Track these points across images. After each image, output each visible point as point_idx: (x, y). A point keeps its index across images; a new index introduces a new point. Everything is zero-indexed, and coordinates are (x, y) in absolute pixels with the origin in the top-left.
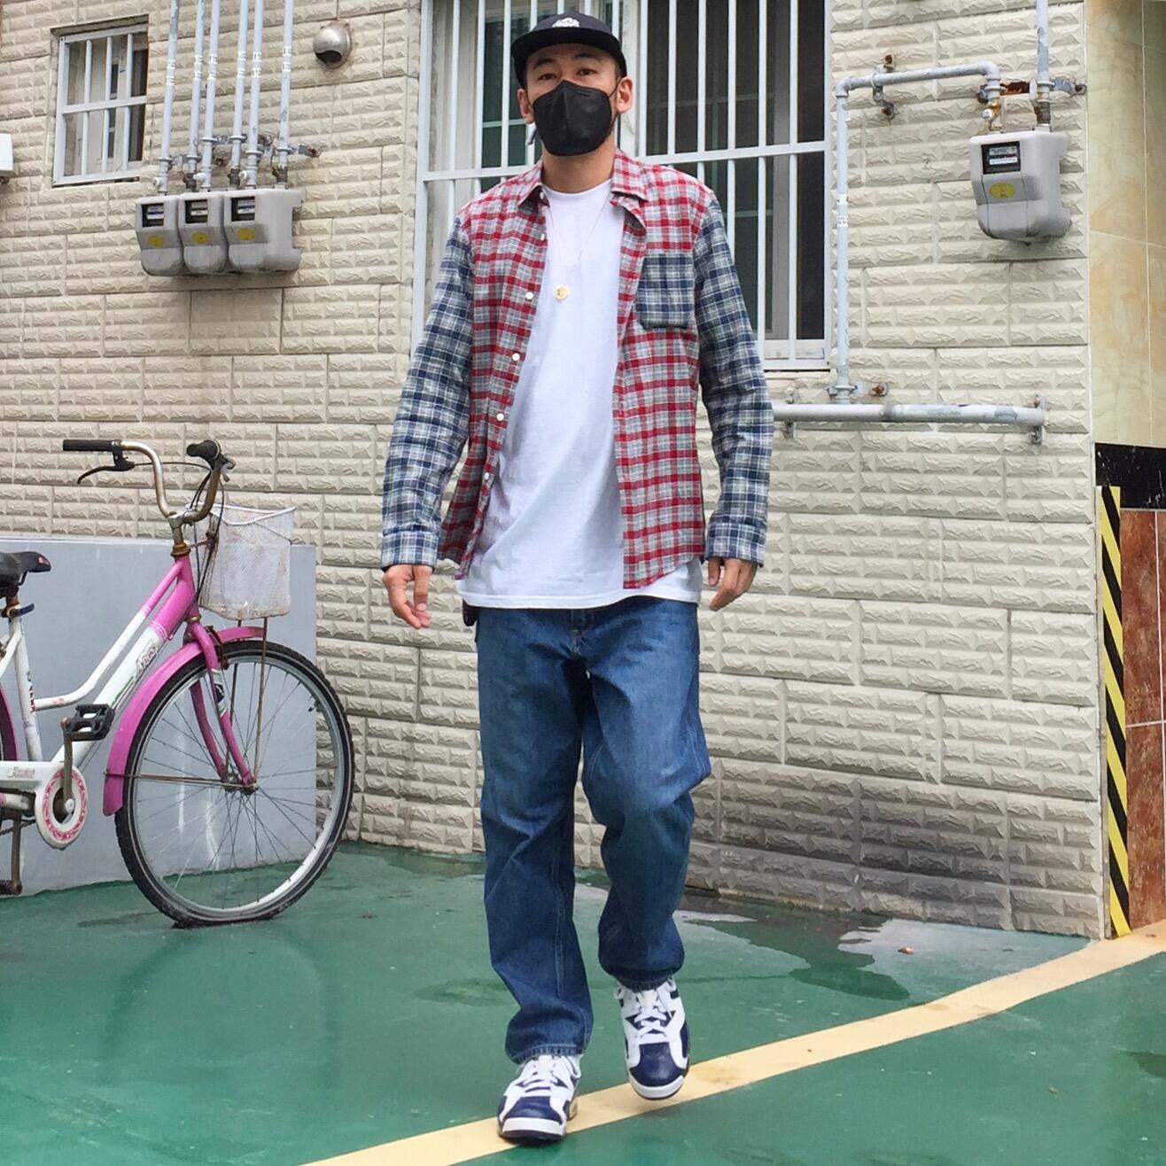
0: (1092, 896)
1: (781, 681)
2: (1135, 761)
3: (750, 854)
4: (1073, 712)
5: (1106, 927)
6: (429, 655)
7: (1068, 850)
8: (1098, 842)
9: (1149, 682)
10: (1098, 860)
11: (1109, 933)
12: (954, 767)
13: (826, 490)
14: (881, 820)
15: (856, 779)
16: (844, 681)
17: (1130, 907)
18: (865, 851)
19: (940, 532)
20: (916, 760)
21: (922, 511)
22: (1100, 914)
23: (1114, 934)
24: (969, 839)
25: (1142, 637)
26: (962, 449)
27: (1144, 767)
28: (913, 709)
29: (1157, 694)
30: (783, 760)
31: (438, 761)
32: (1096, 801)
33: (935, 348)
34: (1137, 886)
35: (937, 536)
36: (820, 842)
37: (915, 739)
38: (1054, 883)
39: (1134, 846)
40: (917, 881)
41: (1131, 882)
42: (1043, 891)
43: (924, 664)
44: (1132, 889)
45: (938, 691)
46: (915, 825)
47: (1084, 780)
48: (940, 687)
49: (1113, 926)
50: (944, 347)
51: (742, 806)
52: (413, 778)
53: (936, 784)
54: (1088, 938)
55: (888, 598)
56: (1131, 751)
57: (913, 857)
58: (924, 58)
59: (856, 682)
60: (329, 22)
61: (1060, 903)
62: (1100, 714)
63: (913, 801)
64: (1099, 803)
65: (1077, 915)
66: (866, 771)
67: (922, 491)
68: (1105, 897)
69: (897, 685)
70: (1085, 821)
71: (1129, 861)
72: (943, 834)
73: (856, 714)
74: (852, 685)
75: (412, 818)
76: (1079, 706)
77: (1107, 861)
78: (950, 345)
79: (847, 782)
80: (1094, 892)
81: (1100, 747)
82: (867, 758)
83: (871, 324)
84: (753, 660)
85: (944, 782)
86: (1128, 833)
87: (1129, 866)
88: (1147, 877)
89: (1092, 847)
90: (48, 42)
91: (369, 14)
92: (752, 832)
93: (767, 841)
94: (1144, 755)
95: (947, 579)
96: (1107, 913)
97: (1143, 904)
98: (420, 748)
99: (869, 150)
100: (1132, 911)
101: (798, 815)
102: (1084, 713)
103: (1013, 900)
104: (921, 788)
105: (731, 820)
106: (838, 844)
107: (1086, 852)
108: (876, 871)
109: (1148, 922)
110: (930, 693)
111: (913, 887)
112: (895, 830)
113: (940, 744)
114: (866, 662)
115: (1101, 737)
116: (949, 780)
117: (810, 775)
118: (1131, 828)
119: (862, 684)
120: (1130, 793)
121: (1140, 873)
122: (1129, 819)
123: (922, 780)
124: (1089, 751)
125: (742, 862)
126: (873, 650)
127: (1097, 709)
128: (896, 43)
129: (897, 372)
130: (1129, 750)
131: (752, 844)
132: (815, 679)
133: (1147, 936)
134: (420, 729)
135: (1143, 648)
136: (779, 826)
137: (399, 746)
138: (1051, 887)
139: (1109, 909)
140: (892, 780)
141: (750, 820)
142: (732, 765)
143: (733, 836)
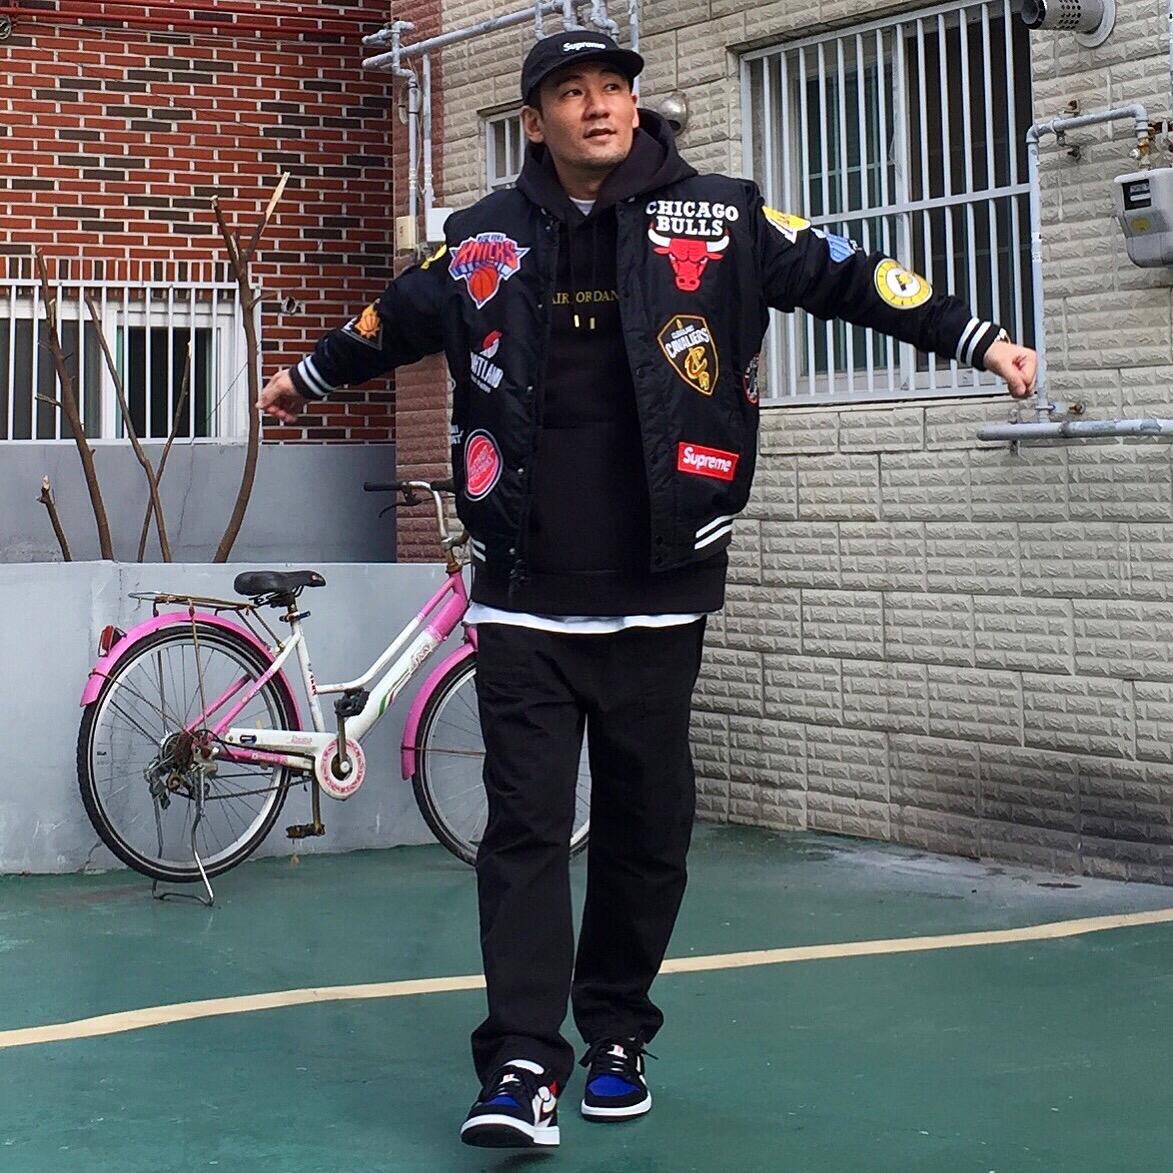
1: (1018, 673)
3: (1004, 826)
6: (769, 658)
12: (1143, 744)
13: (1042, 501)
14: (1094, 794)
15: (1076, 758)
16: (1062, 671)
18: (1085, 820)
19: (1127, 536)
20: (1116, 740)
21: (1112, 516)
24: (1157, 808)
26: (1140, 460)
28: (1113, 695)
30: (1023, 743)
31: (780, 751)
33: (1119, 369)
35: (1125, 540)
36: (1052, 814)
37: (1116, 721)
40: (1121, 845)
43: (1118, 654)
45: (1131, 678)
46: (1118, 797)
48: (1131, 674)
50: (1125, 368)
51: (995, 785)
52: (763, 766)
53: (1133, 760)
55: (1090, 596)
57: (1119, 825)
58: (1101, 102)
59: (1072, 672)
60: (671, 93)
63: (1117, 775)
66: (1081, 750)
67: (1112, 499)
69: (1099, 674)
72: (1139, 805)
73: (1072, 700)
74: (1069, 674)
75: (764, 801)
78: (1129, 365)
79: (1069, 761)
82: (1082, 739)
83: (1070, 349)
84: (997, 655)
85: (1138, 759)
90: (475, 123)
91: (699, 85)
92: (1003, 807)
93: (1013, 814)
95: (1133, 578)
98: (767, 740)
99: (1064, 189)
101: (1036, 791)
104: (1122, 764)
105: (988, 797)
106: (1063, 815)
108: (1092, 838)
110: (1125, 680)
111: (1118, 851)
112: (1105, 802)
113: (1134, 726)
114: (1078, 654)
116: (1142, 756)
117: (1042, 755)
119: (1077, 674)
123: (1121, 757)
125: (997, 834)
126: (1083, 642)
128: (1080, 89)
129: (1091, 391)
131: (1004, 817)
132: (1041, 671)
134: (767, 723)
136: (1020, 801)
137: (751, 739)
140: (1102, 759)
141: (1001, 796)
142: (986, 748)
143: (989, 810)
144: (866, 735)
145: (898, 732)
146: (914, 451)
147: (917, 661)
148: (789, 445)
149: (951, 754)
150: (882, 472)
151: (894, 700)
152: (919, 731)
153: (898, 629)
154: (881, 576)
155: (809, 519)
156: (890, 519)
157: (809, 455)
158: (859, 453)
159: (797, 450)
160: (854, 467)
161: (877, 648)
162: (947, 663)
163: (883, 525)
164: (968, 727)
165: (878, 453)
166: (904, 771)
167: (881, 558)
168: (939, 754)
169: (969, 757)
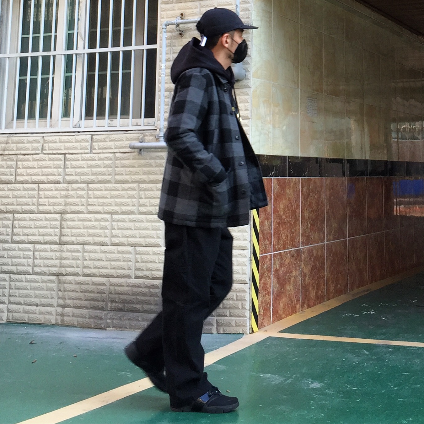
0: (245, 318)
1: (134, 247)
2: (262, 268)
3: (120, 314)
4: (241, 252)
5: (250, 329)
7: (237, 302)
8: (248, 299)
9: (268, 239)
10: (248, 305)
11: (251, 331)
13: (153, 174)
16: (158, 246)
17: (259, 321)
22: (248, 325)
23: (253, 331)
25: (266, 223)
27: (265, 270)
29: (271, 243)
30: (133, 277)
32: (248, 284)
34: (261, 313)
36: (146, 307)
38: (232, 315)
39: (261, 299)
41: (259, 312)
42: (228, 318)
44: (259, 315)
47: (244, 276)
49: (252, 329)
51: (116, 296)
54: (243, 334)
56: (261, 264)
58: (195, 15)
61: (234, 322)
62: (251, 252)
64: (249, 284)
65: (239, 326)
68: (250, 319)
70: (244, 291)
71: (259, 304)
74: (161, 247)
76: (243, 250)
77: (251, 305)
79: (158, 283)
80: (246, 317)
81: (250, 264)
84: (124, 240)
86: (259, 294)
87: (259, 306)
88: (265, 309)
89: (246, 301)
92: (120, 306)
93: (126, 308)
94: (265, 266)
96: (250, 324)
97: (263, 319)
99: (174, 48)
100: (259, 322)
101: (138, 297)
102: (245, 252)
103: (217, 322)
105: (112, 302)
106: (153, 307)
107: (244, 302)
109: (265, 326)
115: (251, 260)
117: (144, 282)
118: (260, 293)
120: (260, 280)
121: (262, 308)
122: (259, 289)
124: (246, 266)
125: (116, 317)
127: (249, 250)
128: (185, 9)
130: (260, 264)
131: (121, 310)
132: (147, 246)
133: (264, 331)
135: (266, 227)
136: (131, 302)
138: (231, 316)
139: (251, 323)
141: (120, 301)
142: (113, 280)
143: (113, 307)
144: (45, 278)
145: (64, 276)
146: (85, 153)
147: (78, 244)
148: (13, 150)
149: (93, 284)
150: (67, 162)
151: (63, 261)
152: (77, 275)
153: (69, 230)
154: (61, 207)
155: (22, 182)
156: (69, 182)
157: (24, 155)
158: (54, 154)
159: (18, 152)
160: (50, 160)
161: (56, 239)
162: (95, 244)
163: (65, 185)
164: (104, 271)
165: (65, 154)
166: (66, 293)
167: (62, 200)
168: (87, 284)
169: (104, 285)
